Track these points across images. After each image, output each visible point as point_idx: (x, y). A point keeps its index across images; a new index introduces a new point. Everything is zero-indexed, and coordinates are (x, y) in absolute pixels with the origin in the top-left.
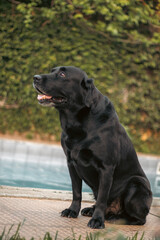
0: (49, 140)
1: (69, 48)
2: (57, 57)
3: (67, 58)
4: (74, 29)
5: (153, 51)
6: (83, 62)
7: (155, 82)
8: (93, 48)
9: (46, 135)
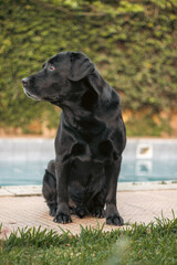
0: (16, 134)
1: (25, 29)
2: (12, 41)
3: (24, 41)
4: (28, 7)
5: (121, 21)
6: (43, 43)
7: (128, 57)
8: (52, 26)
9: (11, 129)
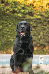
1: (6, 23)
2: (2, 26)
3: (6, 26)
4: (7, 16)
5: (34, 21)
6: (11, 27)
7: (36, 31)
8: (14, 22)
9: (2, 52)
